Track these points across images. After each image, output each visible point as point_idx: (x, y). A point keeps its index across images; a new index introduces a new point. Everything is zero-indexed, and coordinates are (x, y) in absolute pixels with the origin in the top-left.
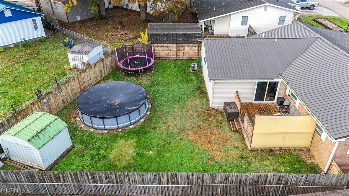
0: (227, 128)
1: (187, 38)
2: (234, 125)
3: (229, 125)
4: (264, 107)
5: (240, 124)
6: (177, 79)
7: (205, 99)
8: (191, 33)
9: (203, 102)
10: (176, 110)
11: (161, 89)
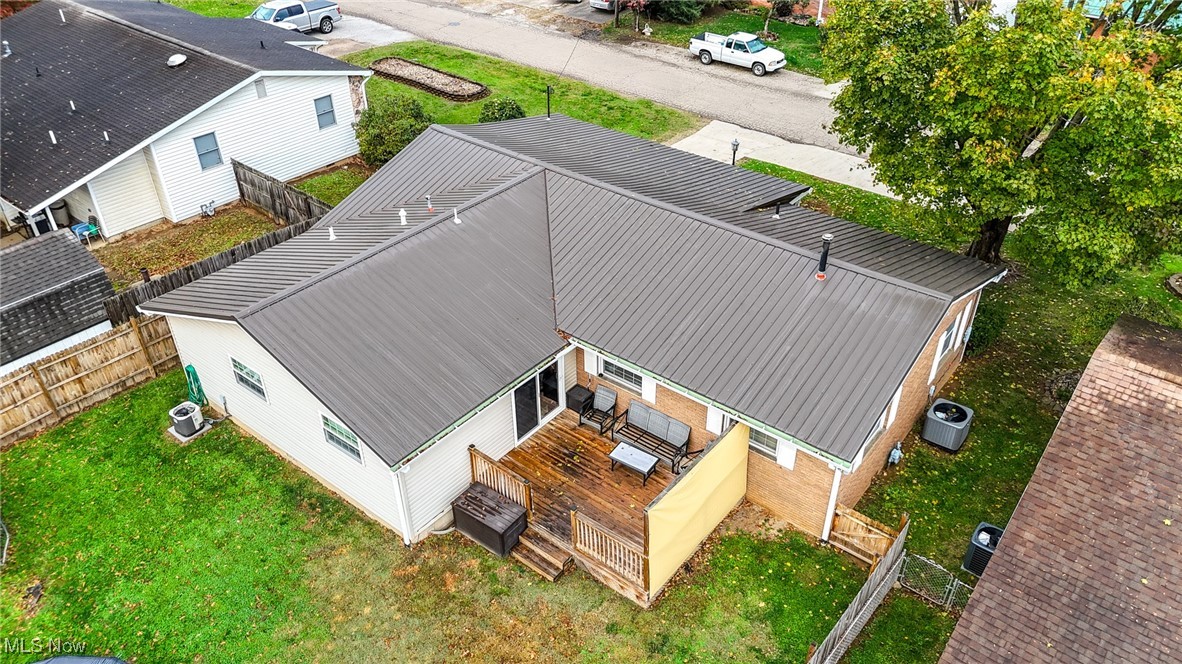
0: (526, 582)
1: (52, 313)
2: (536, 559)
3: (522, 569)
4: (554, 442)
5: (552, 545)
6: (163, 507)
7: (358, 528)
8: (58, 286)
9: (365, 541)
10: (310, 644)
11: (143, 598)
